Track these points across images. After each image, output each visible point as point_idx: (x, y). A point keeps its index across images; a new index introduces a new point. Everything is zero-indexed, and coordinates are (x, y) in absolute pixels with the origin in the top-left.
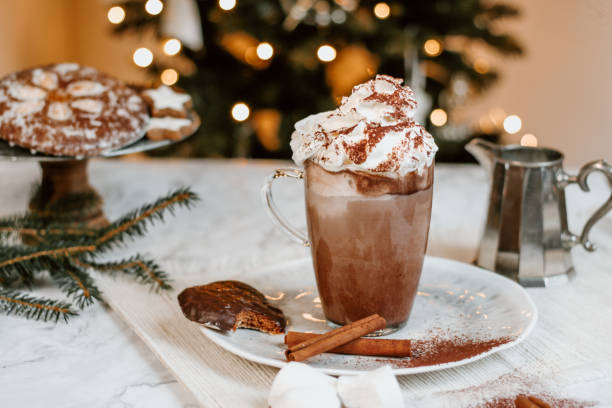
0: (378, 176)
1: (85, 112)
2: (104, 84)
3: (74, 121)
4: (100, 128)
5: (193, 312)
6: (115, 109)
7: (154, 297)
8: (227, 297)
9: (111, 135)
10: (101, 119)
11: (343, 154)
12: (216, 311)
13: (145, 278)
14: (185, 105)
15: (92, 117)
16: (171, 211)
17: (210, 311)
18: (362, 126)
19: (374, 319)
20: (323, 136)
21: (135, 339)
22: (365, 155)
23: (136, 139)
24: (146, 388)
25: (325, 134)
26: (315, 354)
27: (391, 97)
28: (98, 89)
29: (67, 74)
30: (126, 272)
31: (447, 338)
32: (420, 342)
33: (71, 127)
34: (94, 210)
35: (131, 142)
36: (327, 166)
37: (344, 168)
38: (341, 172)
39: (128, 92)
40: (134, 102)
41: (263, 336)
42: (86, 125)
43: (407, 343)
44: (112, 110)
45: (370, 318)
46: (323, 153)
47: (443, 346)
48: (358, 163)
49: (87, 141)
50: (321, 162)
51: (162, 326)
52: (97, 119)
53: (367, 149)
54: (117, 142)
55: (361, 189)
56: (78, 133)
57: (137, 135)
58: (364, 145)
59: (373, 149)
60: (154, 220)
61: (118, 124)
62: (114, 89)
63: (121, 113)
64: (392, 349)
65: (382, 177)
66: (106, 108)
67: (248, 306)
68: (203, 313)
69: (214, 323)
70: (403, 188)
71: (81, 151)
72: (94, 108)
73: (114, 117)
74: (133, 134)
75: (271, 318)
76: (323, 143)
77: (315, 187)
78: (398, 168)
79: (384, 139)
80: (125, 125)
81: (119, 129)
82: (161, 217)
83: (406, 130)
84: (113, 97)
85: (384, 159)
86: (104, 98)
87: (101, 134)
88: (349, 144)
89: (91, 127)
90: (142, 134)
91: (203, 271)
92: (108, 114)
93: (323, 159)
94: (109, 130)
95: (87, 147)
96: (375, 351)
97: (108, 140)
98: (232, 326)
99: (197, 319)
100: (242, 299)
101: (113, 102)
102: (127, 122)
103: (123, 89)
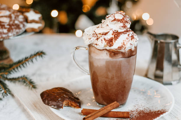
0: (117, 51)
1: (3, 22)
2: (10, 11)
4: (9, 28)
5: (46, 102)
7: (30, 91)
8: (59, 94)
9: (13, 31)
10: (9, 25)
11: (104, 43)
12: (55, 101)
13: (27, 84)
14: (39, 18)
15: (6, 24)
16: (36, 59)
17: (53, 101)
18: (111, 32)
19: (115, 103)
20: (96, 35)
21: (24, 110)
22: (113, 44)
23: (23, 32)
25: (96, 34)
26: (94, 119)
27: (121, 20)
28: (7, 13)
31: (141, 109)
32: (132, 111)
34: (6, 56)
35: (20, 33)
36: (98, 47)
37: (104, 48)
38: (103, 50)
39: (19, 14)
40: (21, 18)
41: (72, 109)
42: (3, 27)
43: (128, 113)
44: (13, 21)
45: (113, 103)
46: (96, 42)
47: (141, 113)
48: (110, 46)
49: (4, 33)
50: (95, 46)
51: (34, 105)
52: (7, 25)
53: (114, 41)
54: (15, 33)
55: (111, 56)
56: (1, 31)
58: (112, 39)
59: (116, 41)
60: (30, 62)
61: (15, 27)
62: (13, 13)
63: (16, 22)
64: (122, 116)
65: (119, 52)
66: (11, 21)
67: (67, 98)
68: (51, 102)
69: (55, 106)
70: (127, 55)
71: (2, 37)
72: (6, 20)
73: (14, 24)
74: (21, 30)
75: (75, 102)
76: (96, 38)
77: (92, 55)
78: (125, 48)
79: (120, 37)
80: (18, 27)
81: (16, 29)
82: (32, 61)
83: (128, 33)
84: (13, 16)
85: (120, 45)
86: (10, 17)
87: (9, 30)
88: (106, 39)
89: (5, 28)
91: (48, 80)
92: (11, 23)
93: (96, 44)
94: (12, 29)
95: (4, 36)
96: (116, 116)
97: (12, 33)
98: (62, 107)
99: (48, 104)
100: (65, 96)
101: (13, 18)
102: (19, 25)
103: (17, 12)
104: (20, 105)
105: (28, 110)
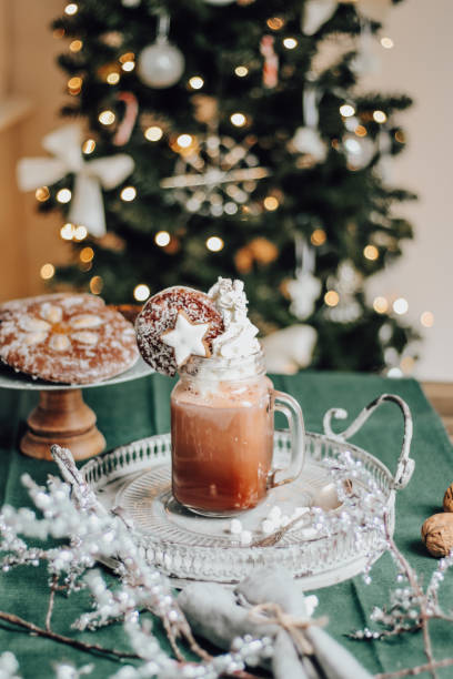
1: (82, 344)
2: (102, 317)
3: (71, 351)
4: (93, 358)
6: (110, 340)
9: (102, 366)
10: (96, 351)
15: (88, 348)
28: (95, 322)
29: (72, 308)
33: (68, 358)
40: (129, 333)
42: (81, 355)
44: (106, 342)
49: (81, 370)
52: (92, 351)
56: (74, 363)
61: (110, 355)
62: (111, 322)
63: (115, 344)
71: (75, 379)
72: (91, 339)
73: (108, 348)
74: (123, 365)
80: (117, 355)
81: (110, 360)
84: (109, 328)
86: (100, 331)
87: (93, 364)
89: (86, 358)
92: (102, 345)
94: (101, 361)
95: (80, 376)
97: (100, 370)
101: (108, 334)
102: (119, 352)
103: (120, 321)
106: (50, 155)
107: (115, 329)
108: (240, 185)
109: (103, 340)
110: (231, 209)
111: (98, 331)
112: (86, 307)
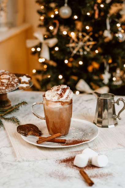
1: (4, 83)
2: (9, 75)
3: (0, 85)
4: (6, 86)
5: (19, 131)
6: (11, 82)
8: (28, 128)
10: (7, 84)
12: (24, 131)
13: (15, 122)
14: (29, 80)
15: (5, 84)
16: (21, 106)
21: (8, 137)
22: (63, 96)
23: (15, 89)
24: (6, 148)
26: (43, 142)
28: (8, 77)
29: (1, 73)
30: (11, 120)
31: (77, 139)
32: (70, 140)
34: (8, 104)
39: (15, 77)
40: (16, 80)
42: (3, 86)
43: (65, 140)
44: (10, 82)
45: (58, 134)
47: (75, 141)
48: (61, 97)
49: (3, 89)
52: (6, 84)
54: (10, 90)
56: (1, 87)
57: (15, 88)
58: (62, 94)
61: (11, 85)
62: (12, 77)
63: (12, 83)
64: (61, 141)
67: (33, 130)
68: (21, 131)
69: (23, 134)
71: (1, 92)
72: (5, 81)
73: (10, 84)
74: (14, 88)
75: (37, 133)
81: (11, 87)
84: (11, 79)
86: (9, 79)
87: (6, 88)
88: (58, 93)
89: (4, 86)
90: (17, 88)
92: (9, 83)
94: (9, 87)
95: (3, 91)
97: (8, 89)
98: (27, 135)
99: (20, 133)
100: (31, 129)
101: (11, 80)
102: (13, 85)
103: (14, 76)
104: (7, 134)
105: (9, 136)
106: (36, 38)
107: (13, 79)
108: (88, 46)
109: (9, 82)
110: (85, 53)
111: (8, 79)
112: (5, 73)
